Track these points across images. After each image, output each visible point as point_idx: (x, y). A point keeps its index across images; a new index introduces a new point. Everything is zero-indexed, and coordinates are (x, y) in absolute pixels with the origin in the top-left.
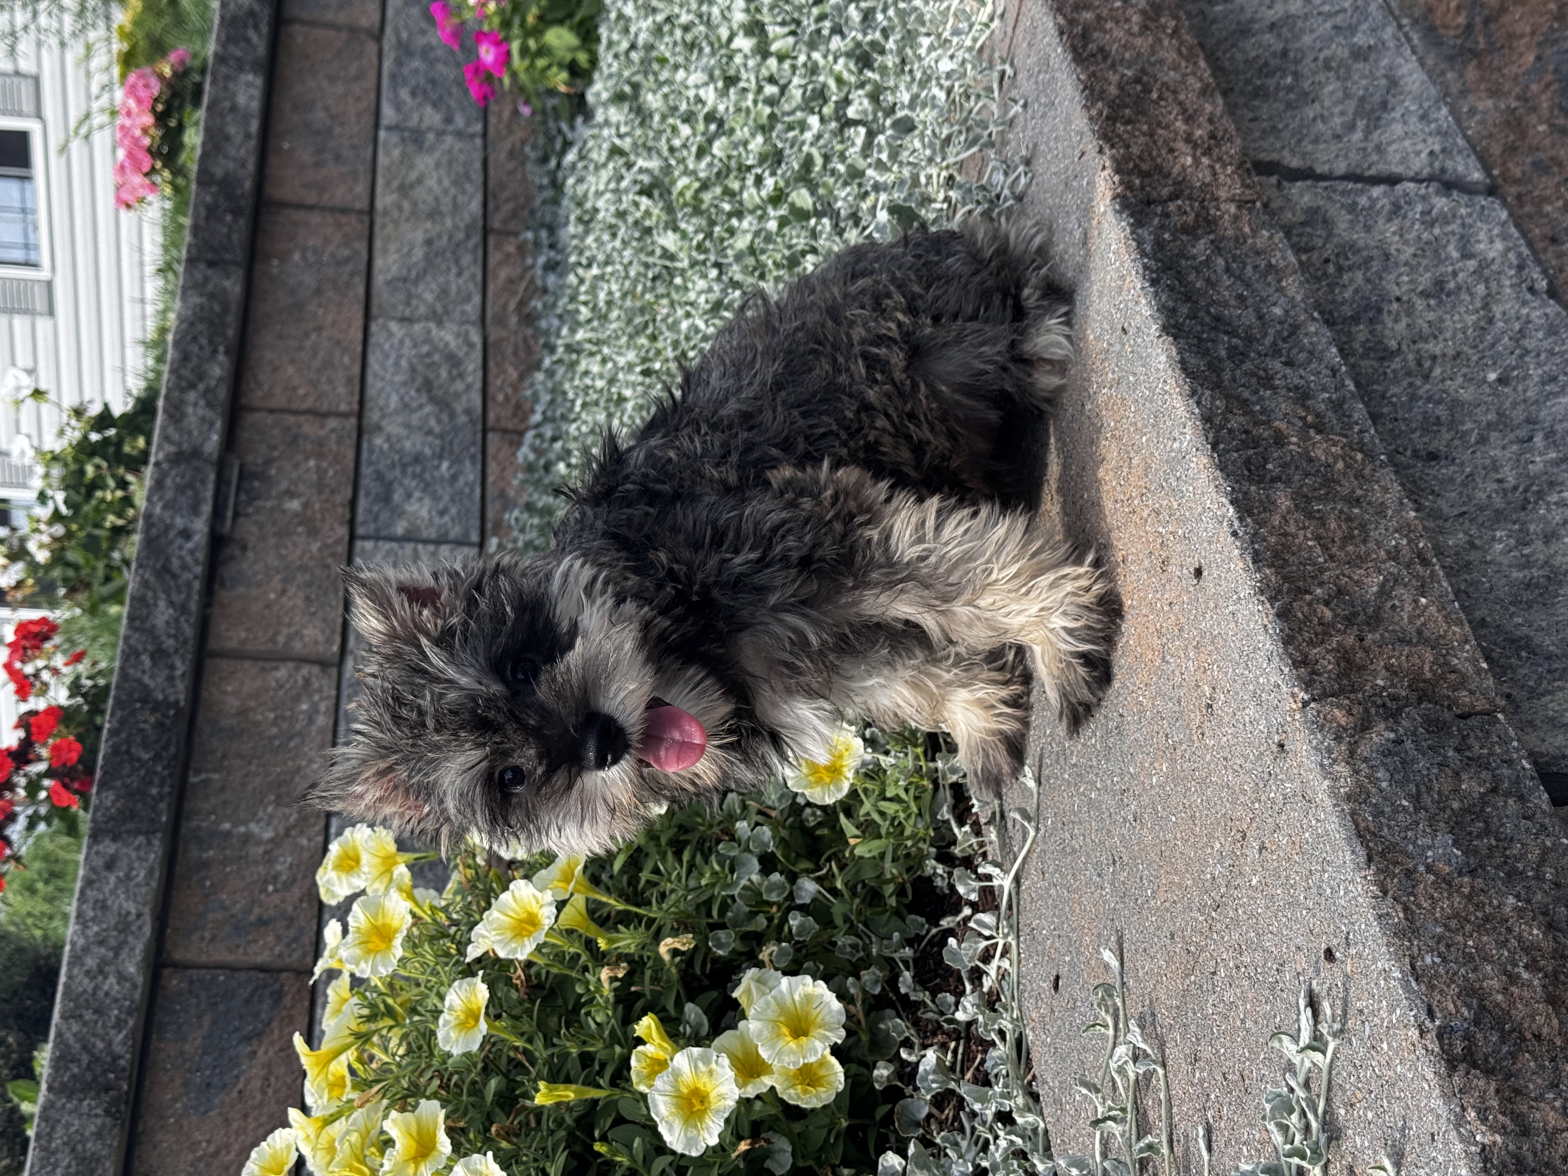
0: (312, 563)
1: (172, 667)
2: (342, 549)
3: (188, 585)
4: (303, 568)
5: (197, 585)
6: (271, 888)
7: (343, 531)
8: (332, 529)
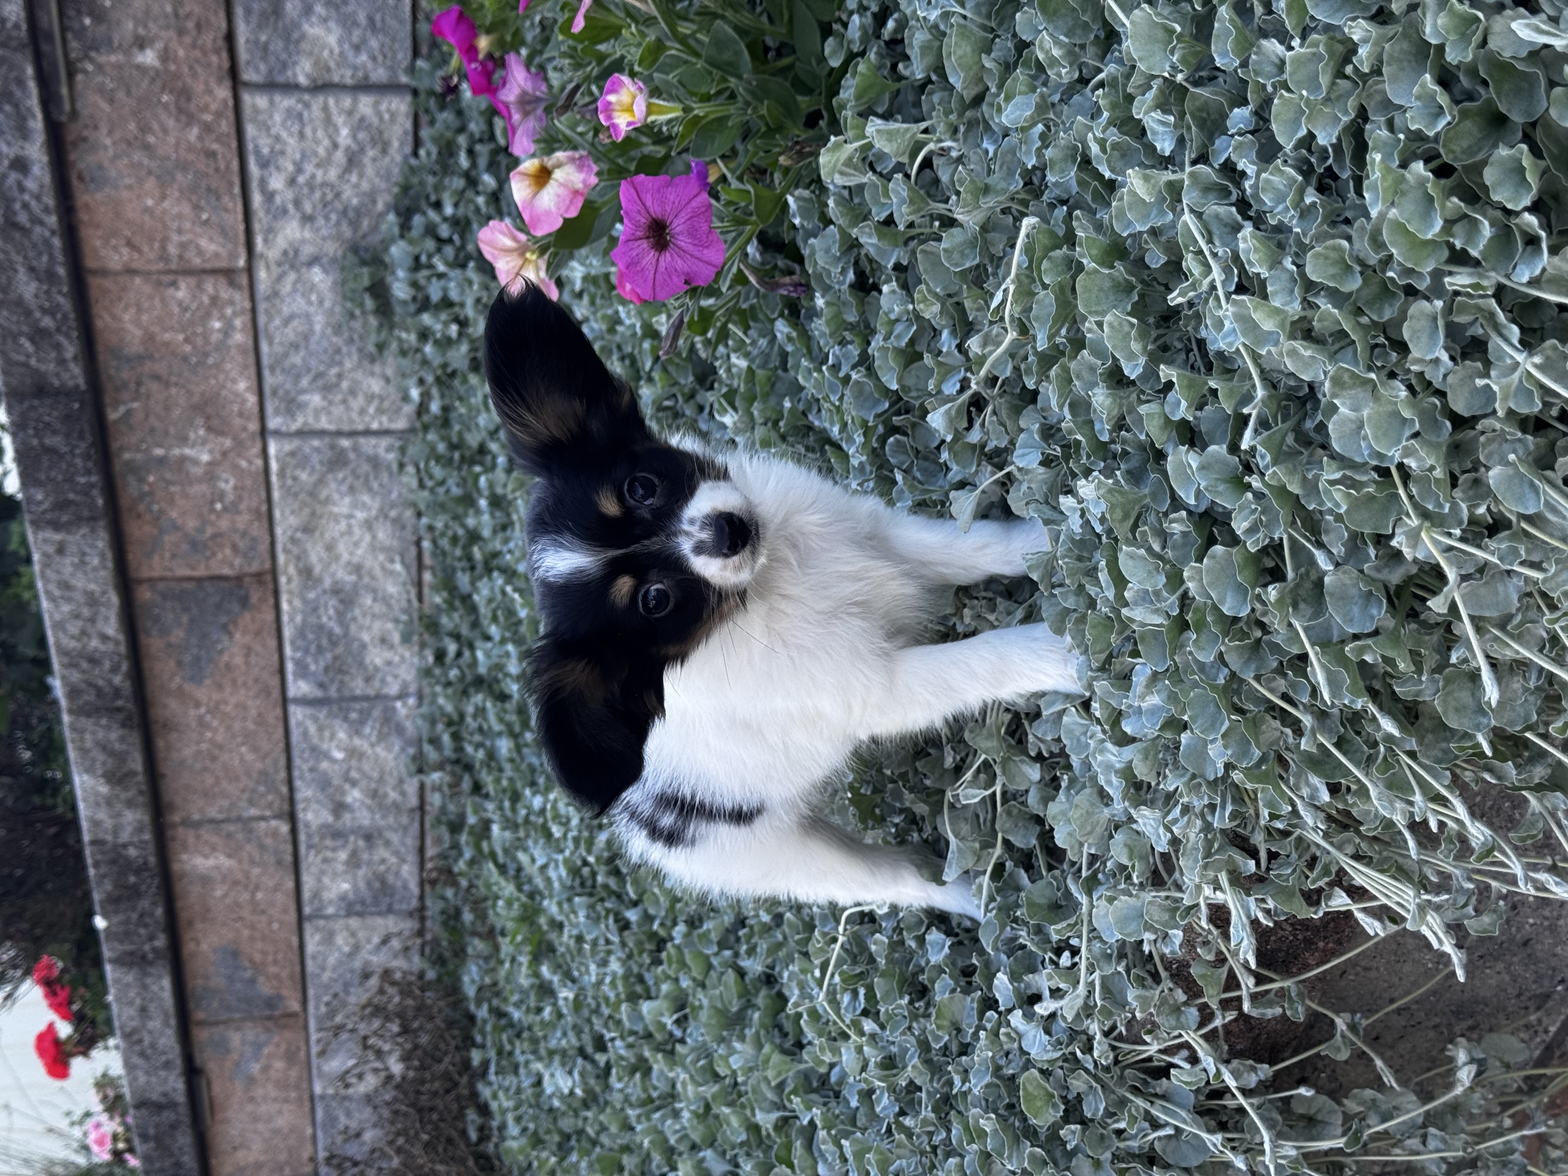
0: (191, 157)
1: (58, 347)
2: (226, 126)
3: (47, 243)
4: (184, 166)
5: (57, 242)
6: (219, 506)
7: (223, 93)
8: (210, 92)
